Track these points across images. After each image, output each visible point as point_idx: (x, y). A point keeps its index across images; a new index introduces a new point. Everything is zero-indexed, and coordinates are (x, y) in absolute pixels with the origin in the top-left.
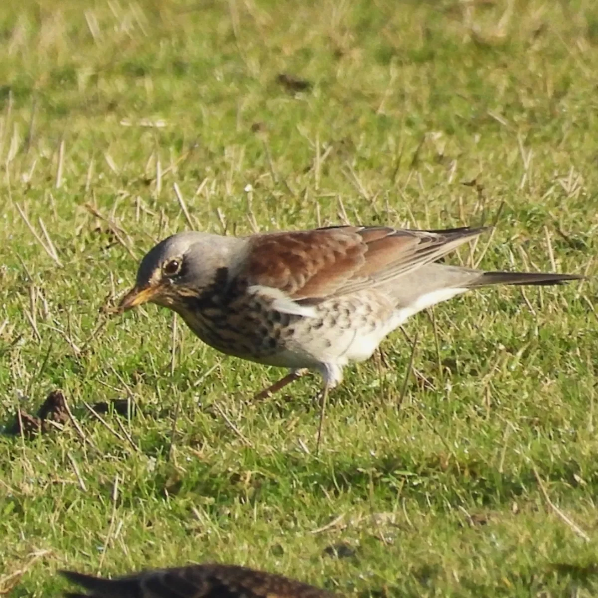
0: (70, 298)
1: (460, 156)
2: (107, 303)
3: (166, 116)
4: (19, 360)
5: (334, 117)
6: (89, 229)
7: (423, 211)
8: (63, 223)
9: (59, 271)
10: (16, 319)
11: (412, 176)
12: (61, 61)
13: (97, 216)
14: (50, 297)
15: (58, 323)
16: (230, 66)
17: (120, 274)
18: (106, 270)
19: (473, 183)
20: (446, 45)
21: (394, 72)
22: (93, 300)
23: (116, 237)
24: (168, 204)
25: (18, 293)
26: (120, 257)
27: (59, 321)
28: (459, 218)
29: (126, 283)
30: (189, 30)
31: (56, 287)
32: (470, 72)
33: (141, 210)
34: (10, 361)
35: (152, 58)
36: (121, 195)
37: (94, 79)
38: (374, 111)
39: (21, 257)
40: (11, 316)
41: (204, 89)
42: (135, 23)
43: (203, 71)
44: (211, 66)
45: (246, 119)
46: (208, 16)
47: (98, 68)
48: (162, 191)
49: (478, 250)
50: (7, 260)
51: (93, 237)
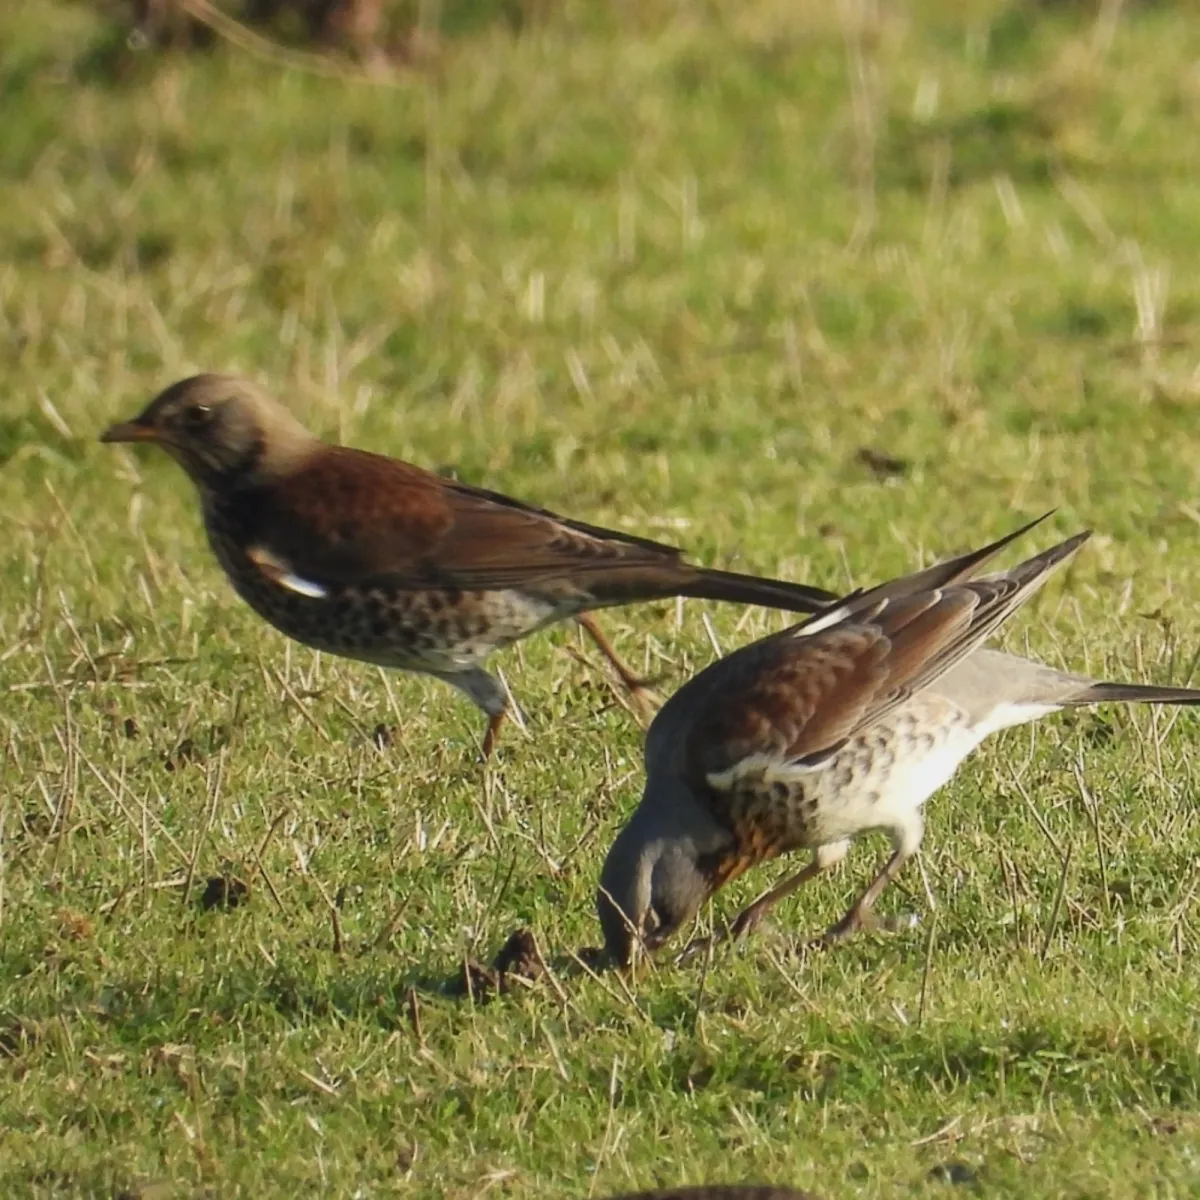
0: (543, 787)
1: (1136, 575)
2: (599, 796)
3: (691, 513)
4: (466, 882)
5: (945, 513)
6: (572, 683)
7: (1081, 656)
8: (533, 674)
9: (526, 746)
10: (462, 819)
11: (1066, 602)
12: (530, 429)
13: (585, 662)
14: (514, 786)
15: (526, 826)
16: (786, 437)
17: (620, 750)
18: (598, 745)
19: (1157, 615)
20: (1114, 406)
21: (1035, 445)
22: (578, 792)
23: (614, 697)
24: (693, 646)
25: (465, 781)
26: (620, 726)
27: (527, 823)
28: (1136, 668)
29: (630, 766)
30: (724, 380)
31: (523, 772)
32: (1150, 445)
33: (652, 656)
34: (453, 884)
35: (668, 423)
36: (623, 631)
37: (580, 455)
38: (1005, 504)
39: (469, 725)
40: (454, 815)
41: (747, 471)
42: (640, 372)
43: (745, 444)
44: (758, 436)
45: (812, 515)
46: (751, 360)
47: (586, 438)
48: (683, 626)
49: (1163, 716)
50: (448, 731)
51: (578, 696)
